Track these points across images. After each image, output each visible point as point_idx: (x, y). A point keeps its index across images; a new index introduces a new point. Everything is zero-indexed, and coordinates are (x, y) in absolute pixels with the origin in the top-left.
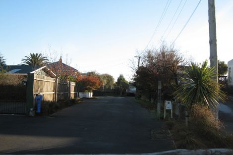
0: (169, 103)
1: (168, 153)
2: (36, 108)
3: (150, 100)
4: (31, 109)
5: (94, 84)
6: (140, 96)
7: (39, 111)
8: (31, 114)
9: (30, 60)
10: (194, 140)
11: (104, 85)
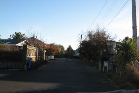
0: (106, 63)
1: (115, 92)
2: (28, 66)
3: (90, 61)
4: (25, 66)
5: (54, 51)
6: (83, 58)
7: (30, 67)
8: (25, 69)
9: (15, 36)
10: (129, 84)
11: (59, 51)
